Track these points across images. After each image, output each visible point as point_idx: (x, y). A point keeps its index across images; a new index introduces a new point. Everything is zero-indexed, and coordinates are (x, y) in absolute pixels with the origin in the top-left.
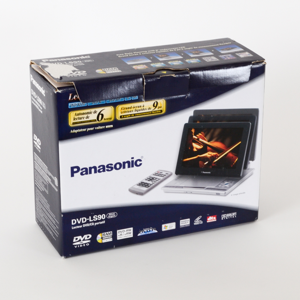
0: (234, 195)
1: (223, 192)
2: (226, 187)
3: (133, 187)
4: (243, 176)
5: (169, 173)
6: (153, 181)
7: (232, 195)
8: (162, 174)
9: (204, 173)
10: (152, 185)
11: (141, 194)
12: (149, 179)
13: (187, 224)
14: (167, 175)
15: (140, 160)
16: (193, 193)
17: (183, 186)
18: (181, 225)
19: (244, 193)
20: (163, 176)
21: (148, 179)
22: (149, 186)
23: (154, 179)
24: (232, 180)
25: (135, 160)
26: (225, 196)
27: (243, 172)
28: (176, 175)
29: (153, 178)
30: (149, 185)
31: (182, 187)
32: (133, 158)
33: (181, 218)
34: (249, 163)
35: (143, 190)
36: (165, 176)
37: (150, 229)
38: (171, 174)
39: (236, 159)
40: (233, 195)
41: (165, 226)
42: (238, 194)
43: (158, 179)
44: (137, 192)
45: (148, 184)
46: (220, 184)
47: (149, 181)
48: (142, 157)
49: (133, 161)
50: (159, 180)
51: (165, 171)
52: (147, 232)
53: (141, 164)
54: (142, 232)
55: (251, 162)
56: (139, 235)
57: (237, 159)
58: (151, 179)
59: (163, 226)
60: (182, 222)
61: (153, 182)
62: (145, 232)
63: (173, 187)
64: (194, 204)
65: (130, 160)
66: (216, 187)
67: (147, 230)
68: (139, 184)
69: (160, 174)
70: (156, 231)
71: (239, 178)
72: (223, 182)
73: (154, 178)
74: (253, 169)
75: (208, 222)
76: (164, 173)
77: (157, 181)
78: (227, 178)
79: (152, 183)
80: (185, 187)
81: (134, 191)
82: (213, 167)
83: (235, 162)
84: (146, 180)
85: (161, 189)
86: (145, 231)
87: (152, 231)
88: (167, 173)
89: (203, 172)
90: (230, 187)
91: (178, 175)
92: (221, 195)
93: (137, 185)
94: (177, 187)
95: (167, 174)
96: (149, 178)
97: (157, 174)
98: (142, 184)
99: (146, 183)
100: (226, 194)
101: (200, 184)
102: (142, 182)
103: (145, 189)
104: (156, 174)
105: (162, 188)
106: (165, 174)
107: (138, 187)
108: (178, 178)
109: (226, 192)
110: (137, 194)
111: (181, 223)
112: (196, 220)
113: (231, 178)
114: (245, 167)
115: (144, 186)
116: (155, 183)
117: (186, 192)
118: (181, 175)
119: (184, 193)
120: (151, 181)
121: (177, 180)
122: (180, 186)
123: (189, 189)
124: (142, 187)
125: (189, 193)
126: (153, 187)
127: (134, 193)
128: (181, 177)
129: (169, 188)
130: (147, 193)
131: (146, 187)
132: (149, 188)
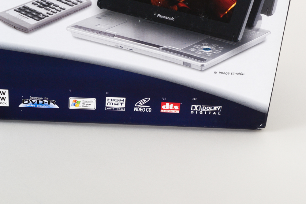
0: (220, 73)
1: (199, 64)
2: (205, 54)
3: (7, 12)
4: (244, 41)
5: (84, 1)
6: (50, 10)
7: (216, 73)
9: (161, 16)
10: (46, 18)
11: (25, 30)
12: (41, 3)
13: (120, 106)
14: (79, 3)
16: (133, 51)
17: (115, 33)
18: (106, 105)
19: (243, 74)
20: (70, 3)
21: (39, 4)
22: (41, 19)
23: (52, 6)
24: (220, 44)
26: (201, 71)
27: (244, 33)
28: (99, 8)
30: (41, 16)
31: (113, 36)
33: (107, 93)
34: (261, 19)
35: (30, 24)
36: (75, 6)
37: (45, 101)
38: (89, 5)
39: (233, 4)
40: (218, 73)
41: (76, 101)
42: (228, 73)
43: (60, 8)
44: (17, 24)
46: (192, 47)
47: (39, 6)
50: (63, 11)
52: (38, 103)
54: (27, 102)
55: (264, 16)
56: (22, 105)
57: (235, 3)
58: (44, 6)
59: (71, 100)
60: (109, 101)
61: (49, 12)
62: (33, 103)
63: (93, 31)
64: (135, 72)
66: (183, 50)
67: (38, 101)
68: (19, 9)
70: (56, 107)
71: (234, 44)
72: (200, 43)
73: (52, 4)
74: (266, 32)
75: (162, 111)
77: (58, 12)
78: (209, 37)
79: (47, 13)
80: (118, 36)
81: (9, 21)
82: (180, 9)
83: (229, 9)
84: (33, 3)
85: (67, 29)
86: (34, 101)
87: (49, 104)
89: (158, 15)
90: (214, 56)
91: (104, 10)
92: (192, 66)
93: (15, 10)
94: (100, 32)
95: (81, 2)
96: (39, 1)
98: (24, 10)
99: (35, 11)
100: (204, 68)
101: (151, 37)
102: (24, 7)
103: (31, 22)
105: (68, 27)
106: (75, 2)
107: (16, 14)
108: (104, 16)
109: (205, 64)
110: (15, 28)
111: (107, 102)
112: (138, 104)
113: (218, 39)
114: (251, 25)
115: (30, 15)
116: (54, 15)
117: (119, 47)
118: (111, 11)
119: (116, 47)
120: (45, 9)
121: (101, 19)
122: (108, 32)
123: (127, 42)
124: (27, 18)
125: (127, 49)
126: (48, 21)
127: (9, 26)
128: (110, 15)
129: (84, 30)
130: (37, 30)
131: (34, 18)
132: (41, 21)
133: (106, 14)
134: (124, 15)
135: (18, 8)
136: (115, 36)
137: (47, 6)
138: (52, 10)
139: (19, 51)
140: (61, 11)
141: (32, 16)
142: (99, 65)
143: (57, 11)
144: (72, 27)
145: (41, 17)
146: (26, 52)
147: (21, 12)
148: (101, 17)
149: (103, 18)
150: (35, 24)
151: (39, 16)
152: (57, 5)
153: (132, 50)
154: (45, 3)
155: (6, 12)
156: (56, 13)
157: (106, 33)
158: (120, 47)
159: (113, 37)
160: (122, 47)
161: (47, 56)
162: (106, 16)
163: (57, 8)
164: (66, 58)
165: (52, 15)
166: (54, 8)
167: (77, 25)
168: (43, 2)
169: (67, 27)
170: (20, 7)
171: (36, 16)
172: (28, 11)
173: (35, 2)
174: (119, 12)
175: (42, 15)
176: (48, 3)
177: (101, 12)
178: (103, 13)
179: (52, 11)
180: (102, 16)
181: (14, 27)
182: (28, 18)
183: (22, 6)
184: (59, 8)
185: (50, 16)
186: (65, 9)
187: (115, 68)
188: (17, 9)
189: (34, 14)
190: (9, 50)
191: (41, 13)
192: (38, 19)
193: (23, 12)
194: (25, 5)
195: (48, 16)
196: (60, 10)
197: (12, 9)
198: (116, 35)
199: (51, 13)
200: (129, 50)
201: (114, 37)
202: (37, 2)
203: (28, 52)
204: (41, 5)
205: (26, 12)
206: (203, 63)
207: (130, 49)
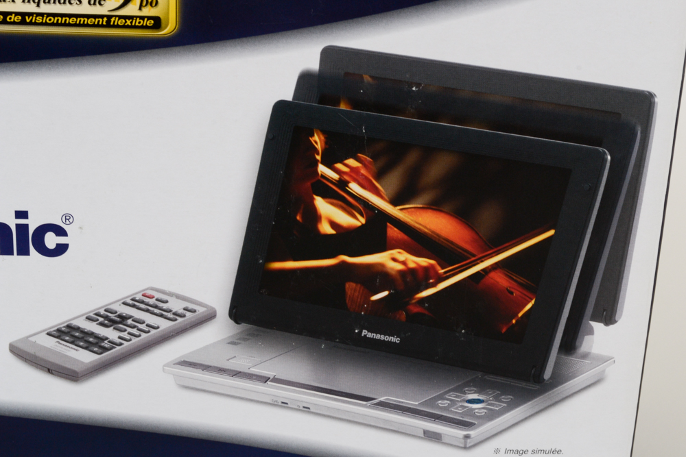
0: (507, 451)
1: (459, 433)
2: (471, 413)
3: (33, 339)
4: (557, 380)
5: (200, 310)
6: (125, 330)
7: (497, 451)
8: (165, 306)
9: (370, 335)
10: (118, 348)
11: (72, 375)
12: (106, 317)
14: (188, 314)
15: (60, 231)
16: (312, 410)
17: (271, 374)
19: (559, 452)
20: (170, 315)
21: (101, 319)
22: (106, 349)
23: (130, 322)
24: (504, 389)
25: (33, 224)
26: (465, 448)
27: (557, 364)
28: (232, 322)
29: (123, 318)
30: (106, 344)
31: (265, 380)
32: (21, 214)
34: (591, 332)
35: (83, 363)
36: (180, 320)
38: (210, 317)
39: (528, 302)
40: (503, 451)
42: (525, 452)
43: (148, 325)
44: (53, 364)
45: (104, 339)
46: (441, 397)
47: (102, 324)
48: (68, 218)
49: (22, 229)
50: (153, 331)
51: (179, 297)
53: (61, 249)
55: (597, 326)
57: (533, 302)
58: (113, 322)
61: (125, 335)
63: (222, 371)
65: (12, 223)
66: (425, 404)
68: (59, 330)
69: (156, 307)
71: (536, 387)
72: (460, 389)
73: (130, 317)
74: (605, 360)
76: (176, 306)
77: (144, 335)
78: (480, 375)
79: (120, 338)
80: (276, 380)
81: (36, 357)
82: (412, 318)
83: (520, 315)
84: (89, 318)
85: (163, 370)
88: (191, 306)
89: (365, 332)
90: (491, 415)
91: (244, 326)
92: (445, 439)
93: (49, 334)
94: (236, 374)
95: (194, 311)
96: (102, 312)
97: (142, 302)
98: (69, 333)
99: (92, 334)
100: (470, 442)
101: (349, 379)
102: (69, 326)
103: (86, 357)
104: (134, 303)
105: (167, 365)
106: (181, 311)
107: (52, 343)
108: (245, 340)
109: (472, 433)
110: (49, 371)
113: (499, 379)
114: (570, 345)
115: (81, 344)
116: (135, 340)
117: (280, 404)
118: (258, 328)
119: (274, 404)
120: (115, 328)
121: (239, 346)
122: (254, 373)
123: (297, 393)
124: (75, 349)
125: (297, 407)
126: (122, 354)
127: (37, 368)
128: (257, 335)
129: (201, 371)
130: (97, 375)
131: (91, 348)
132: (107, 356)
133: (249, 335)
134: (289, 334)
135: (56, 328)
136: (271, 381)
137: (120, 323)
138: (129, 330)
139: (58, 420)
140: (149, 332)
141: (85, 345)
142: (237, 443)
143: (142, 333)
144: (174, 364)
145: (106, 346)
146: (75, 422)
147: (62, 337)
148: (237, 341)
149: (243, 342)
150: (94, 361)
151: (103, 344)
152: (141, 320)
153: (309, 408)
154: (115, 316)
155: (30, 339)
156: (140, 336)
157: (249, 374)
158: (283, 403)
159: (266, 382)
160: (287, 404)
161: (121, 427)
162: (249, 339)
163: (140, 326)
164: (162, 432)
165: (130, 340)
166: (134, 327)
167: (186, 360)
168: (109, 314)
169: (164, 366)
170: (61, 328)
171: (95, 344)
172: (77, 334)
173: (91, 315)
174: (277, 330)
175: (109, 342)
176: (120, 316)
177: (238, 331)
178: (241, 332)
179: (129, 333)
180: (239, 339)
181: (47, 370)
182: (77, 350)
183: (65, 325)
184: (144, 325)
185: (126, 344)
186: (158, 328)
187: (271, 448)
188: (54, 331)
189: (91, 339)
190: (36, 418)
191: (107, 339)
192: (100, 351)
193: (67, 338)
194: (71, 322)
195: (121, 344)
196: (147, 329)
197: (44, 331)
198: (272, 377)
199: (128, 337)
200: (301, 408)
201: (268, 382)
202: (96, 314)
203: (80, 422)
204: (106, 322)
205: (73, 336)
206: (466, 430)
207: (304, 407)
